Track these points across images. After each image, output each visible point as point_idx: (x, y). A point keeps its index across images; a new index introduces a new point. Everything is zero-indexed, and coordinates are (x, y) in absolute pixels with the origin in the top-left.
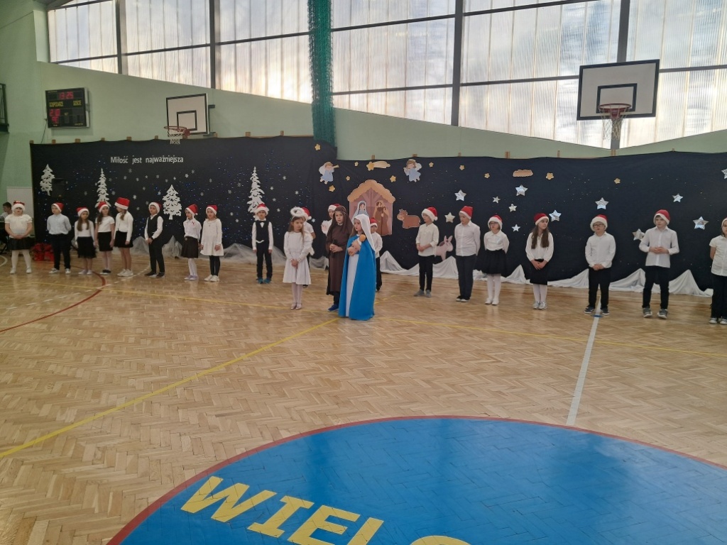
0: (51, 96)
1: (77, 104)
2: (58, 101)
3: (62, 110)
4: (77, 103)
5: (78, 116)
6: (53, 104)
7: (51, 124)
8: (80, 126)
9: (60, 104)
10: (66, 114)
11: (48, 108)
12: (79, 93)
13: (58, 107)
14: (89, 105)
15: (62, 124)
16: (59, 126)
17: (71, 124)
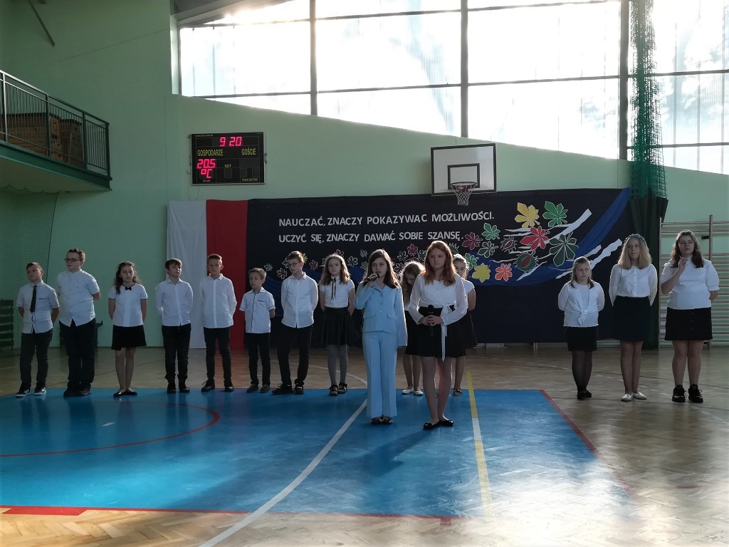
0: (200, 143)
1: (250, 153)
2: (214, 149)
3: (220, 161)
4: (247, 152)
5: (249, 170)
6: (204, 152)
7: (197, 179)
8: (253, 180)
9: (219, 153)
10: (227, 166)
11: (195, 159)
12: (255, 140)
13: (214, 157)
14: (266, 154)
15: (219, 177)
16: (213, 181)
17: (236, 179)
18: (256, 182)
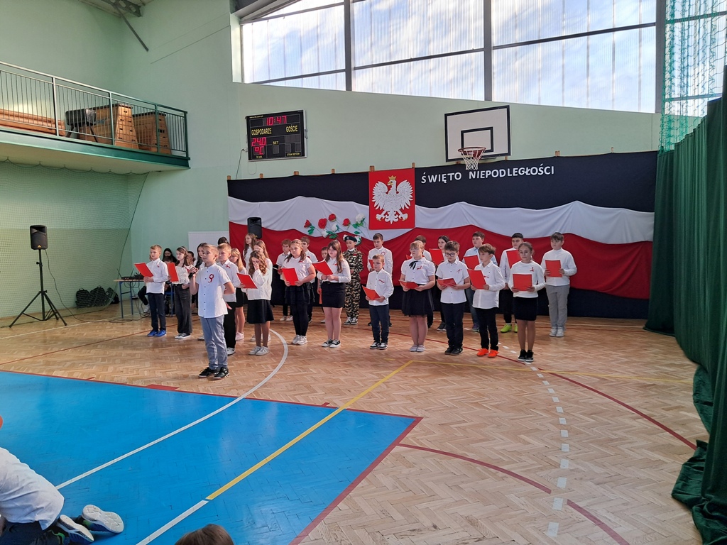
0: (252, 122)
1: (293, 130)
2: (264, 128)
3: (269, 139)
4: (290, 129)
5: (293, 145)
6: (257, 132)
7: (252, 157)
8: (296, 156)
9: (267, 131)
10: (274, 143)
11: (249, 136)
12: (296, 117)
13: (264, 135)
14: (306, 131)
15: (269, 155)
16: (264, 157)
17: (282, 155)
18: (298, 156)
